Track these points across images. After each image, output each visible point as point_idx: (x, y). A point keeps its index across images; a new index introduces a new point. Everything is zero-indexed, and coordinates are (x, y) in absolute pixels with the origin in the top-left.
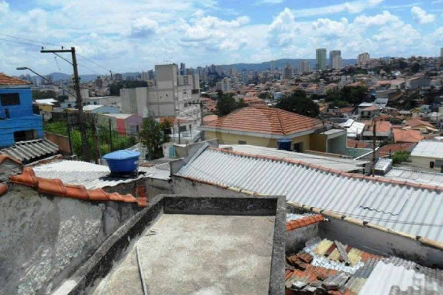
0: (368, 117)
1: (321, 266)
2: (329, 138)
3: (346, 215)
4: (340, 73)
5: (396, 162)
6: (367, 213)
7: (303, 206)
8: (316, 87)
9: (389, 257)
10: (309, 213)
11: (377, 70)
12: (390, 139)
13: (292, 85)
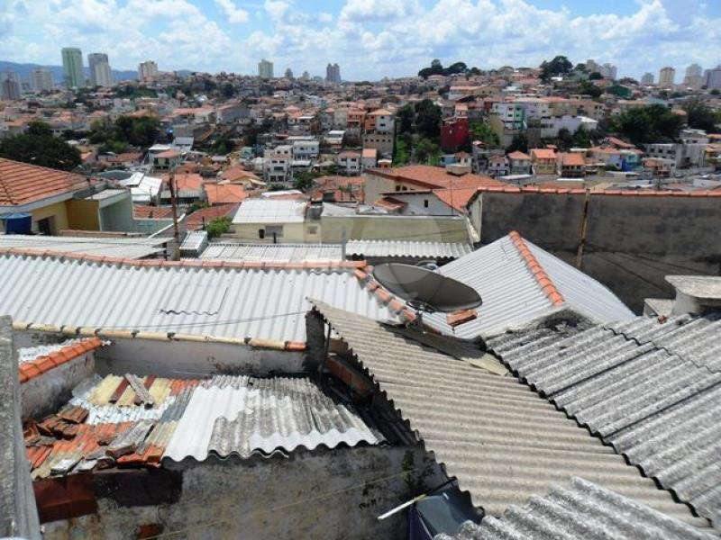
0: (165, 168)
1: (105, 422)
2: (102, 205)
3: (138, 329)
4: (111, 94)
5: (213, 236)
6: (172, 319)
7: (62, 328)
8: (69, 117)
9: (211, 378)
10: (75, 339)
11: (172, 92)
12: (203, 201)
13: (23, 112)
